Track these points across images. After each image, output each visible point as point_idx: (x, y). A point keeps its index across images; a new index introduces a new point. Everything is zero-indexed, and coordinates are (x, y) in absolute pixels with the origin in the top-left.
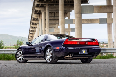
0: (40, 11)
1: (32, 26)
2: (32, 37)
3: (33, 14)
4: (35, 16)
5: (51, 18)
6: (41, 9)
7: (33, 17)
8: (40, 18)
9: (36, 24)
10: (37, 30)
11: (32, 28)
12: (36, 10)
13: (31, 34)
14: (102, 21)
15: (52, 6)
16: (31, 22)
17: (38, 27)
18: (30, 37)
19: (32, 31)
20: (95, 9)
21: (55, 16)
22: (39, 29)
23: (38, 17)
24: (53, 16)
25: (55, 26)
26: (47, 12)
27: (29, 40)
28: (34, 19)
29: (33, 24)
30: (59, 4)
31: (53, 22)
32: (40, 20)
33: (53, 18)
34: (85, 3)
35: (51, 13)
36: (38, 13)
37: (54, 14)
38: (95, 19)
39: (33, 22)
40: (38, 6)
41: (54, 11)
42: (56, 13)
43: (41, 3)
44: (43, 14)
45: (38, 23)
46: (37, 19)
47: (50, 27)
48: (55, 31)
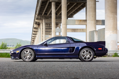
0: (39, 22)
1: (33, 33)
2: (34, 41)
3: (35, 25)
4: (35, 26)
5: (47, 28)
6: (40, 21)
7: (34, 26)
8: (39, 27)
9: (36, 32)
10: (37, 36)
11: (34, 34)
12: (36, 22)
13: (33, 38)
15: (48, 20)
16: (33, 30)
17: (38, 34)
18: (32, 41)
19: (33, 36)
21: (50, 26)
22: (38, 35)
23: (38, 27)
24: (49, 26)
25: (50, 33)
26: (44, 24)
27: (32, 43)
28: (35, 28)
29: (34, 31)
30: (52, 18)
31: (48, 30)
32: (39, 29)
33: (48, 28)
34: (71, 17)
35: (47, 24)
36: (38, 24)
37: (49, 24)
38: (77, 29)
39: (34, 30)
40: (37, 19)
41: (49, 23)
42: (51, 24)
43: (40, 17)
44: (41, 25)
45: (38, 31)
46: (37, 28)
47: (46, 34)
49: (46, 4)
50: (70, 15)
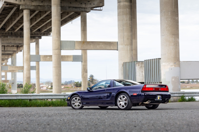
14: (75, 58)
15: (6, 38)
20: (76, 45)
30: (23, 36)
31: (3, 57)
35: (4, 46)
38: (68, 56)
42: (7, 46)
48: (9, 69)
49: (10, 12)
50: (45, 31)
